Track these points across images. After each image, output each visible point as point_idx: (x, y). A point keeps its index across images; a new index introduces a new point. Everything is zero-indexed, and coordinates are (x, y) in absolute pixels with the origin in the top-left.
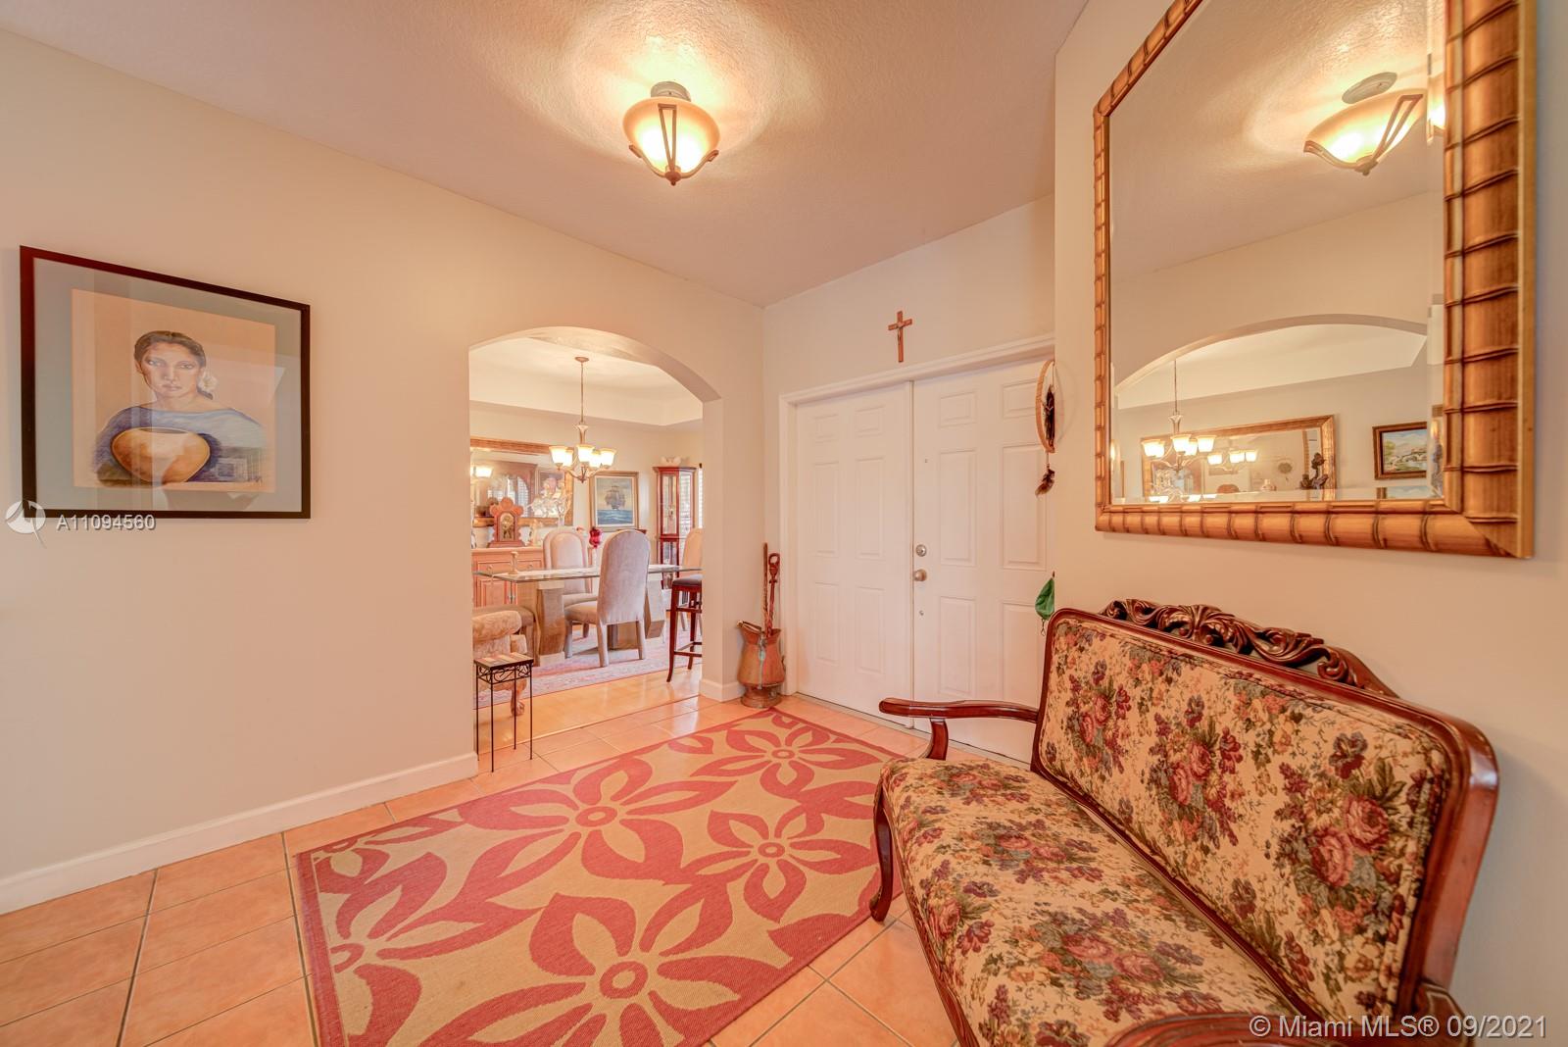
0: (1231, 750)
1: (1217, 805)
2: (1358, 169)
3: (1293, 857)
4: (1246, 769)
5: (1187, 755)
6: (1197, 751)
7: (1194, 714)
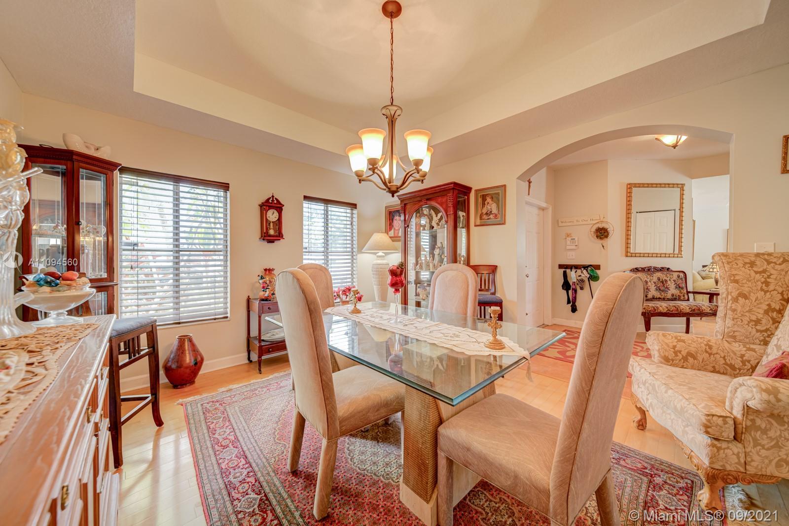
0: (666, 281)
1: (667, 288)
2: (672, 147)
3: (677, 288)
4: (669, 282)
5: (660, 284)
6: (661, 283)
7: (659, 279)
